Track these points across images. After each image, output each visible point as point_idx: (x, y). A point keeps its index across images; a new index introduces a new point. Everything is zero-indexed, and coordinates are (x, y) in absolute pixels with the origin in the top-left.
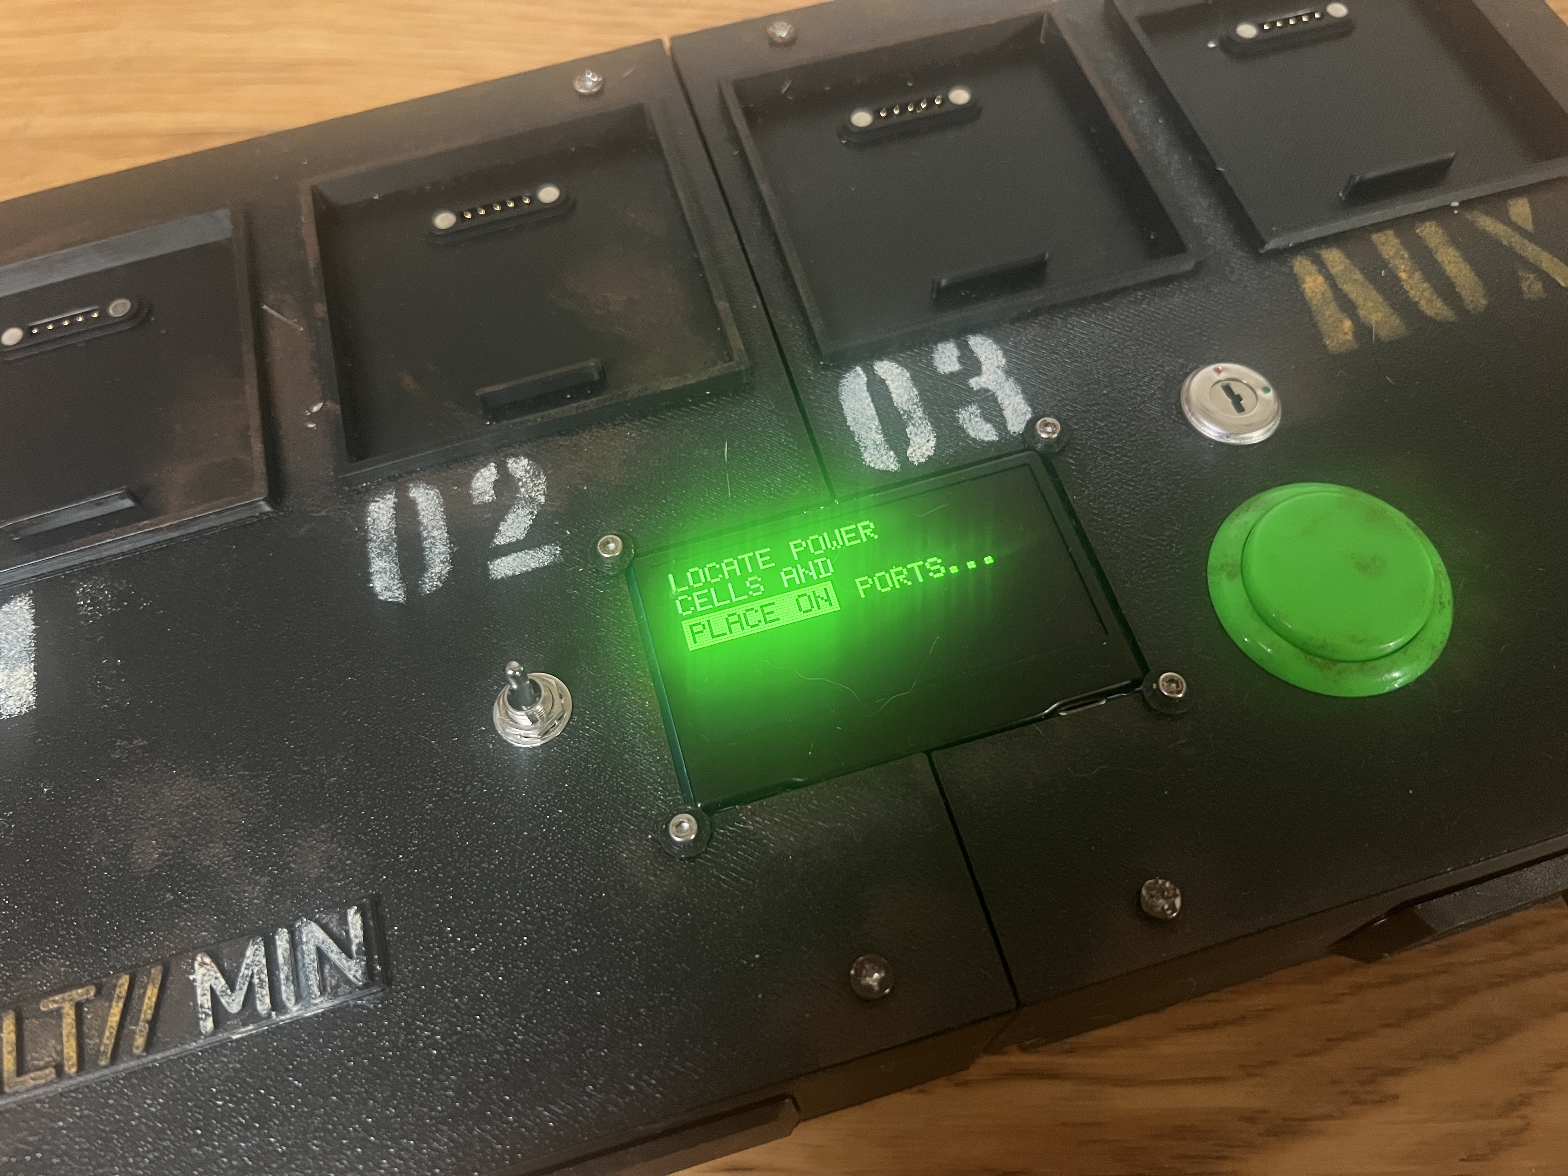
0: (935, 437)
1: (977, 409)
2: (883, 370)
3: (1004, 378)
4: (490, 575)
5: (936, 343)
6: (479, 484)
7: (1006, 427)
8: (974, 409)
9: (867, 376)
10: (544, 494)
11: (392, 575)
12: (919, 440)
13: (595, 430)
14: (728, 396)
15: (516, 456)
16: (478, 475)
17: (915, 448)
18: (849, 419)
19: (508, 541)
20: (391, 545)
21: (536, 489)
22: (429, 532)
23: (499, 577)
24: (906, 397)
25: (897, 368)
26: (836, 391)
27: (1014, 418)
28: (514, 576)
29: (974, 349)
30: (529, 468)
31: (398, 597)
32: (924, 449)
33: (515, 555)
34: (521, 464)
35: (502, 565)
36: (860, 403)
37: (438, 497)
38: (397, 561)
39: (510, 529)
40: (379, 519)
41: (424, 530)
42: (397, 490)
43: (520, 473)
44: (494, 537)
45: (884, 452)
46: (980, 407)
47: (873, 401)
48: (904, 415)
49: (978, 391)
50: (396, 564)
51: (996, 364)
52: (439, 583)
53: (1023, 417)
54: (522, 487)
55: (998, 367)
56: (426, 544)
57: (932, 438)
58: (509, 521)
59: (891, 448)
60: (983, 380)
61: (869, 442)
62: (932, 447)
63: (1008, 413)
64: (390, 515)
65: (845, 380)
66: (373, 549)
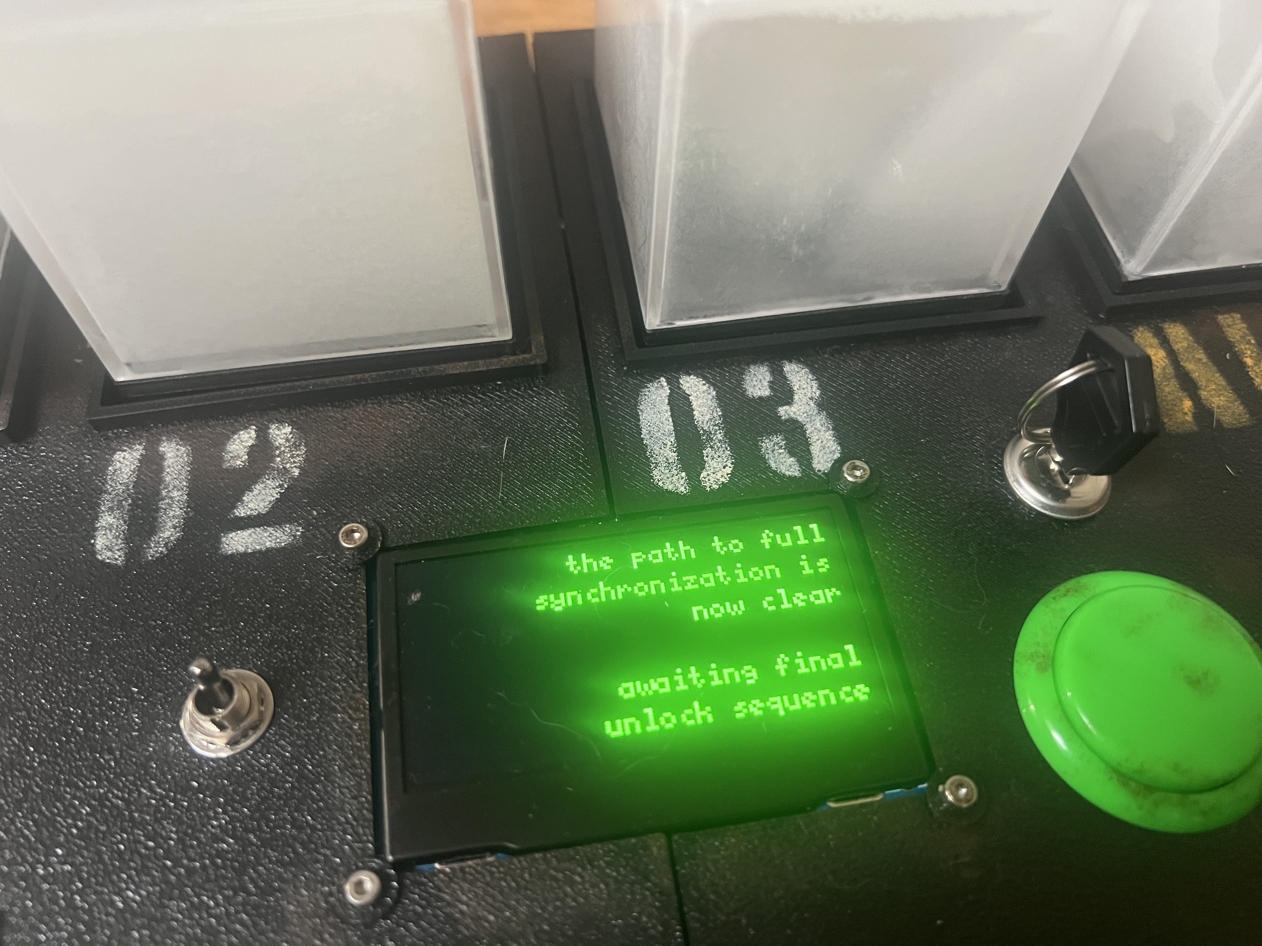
0: (732, 463)
1: (783, 441)
2: (688, 385)
3: (816, 411)
4: (220, 549)
5: (748, 365)
6: (234, 446)
7: (810, 464)
8: (778, 439)
9: (670, 389)
10: (299, 467)
11: (117, 534)
12: (715, 465)
13: (370, 405)
14: (519, 389)
15: (281, 422)
16: (236, 436)
17: (709, 473)
18: (644, 431)
19: (248, 513)
20: (125, 499)
21: (292, 460)
22: (169, 491)
23: (230, 552)
24: (709, 416)
25: (704, 384)
26: (636, 399)
27: (821, 456)
28: (245, 554)
29: (788, 376)
30: (291, 436)
31: (117, 559)
32: (719, 474)
33: (253, 530)
34: (283, 431)
35: (236, 539)
36: (659, 416)
37: (188, 455)
38: (127, 519)
39: (254, 500)
40: (120, 469)
41: (164, 488)
42: (148, 441)
43: (280, 441)
44: (236, 507)
45: (676, 472)
46: (786, 438)
47: (672, 416)
48: (703, 435)
49: (786, 421)
50: (125, 522)
51: (809, 395)
52: (164, 550)
53: (831, 455)
54: (278, 456)
55: (811, 399)
56: (162, 504)
57: (729, 465)
58: (256, 492)
59: (683, 469)
60: (793, 409)
61: (661, 459)
62: (728, 474)
63: (815, 449)
64: (133, 467)
65: (646, 389)
66: (106, 501)
